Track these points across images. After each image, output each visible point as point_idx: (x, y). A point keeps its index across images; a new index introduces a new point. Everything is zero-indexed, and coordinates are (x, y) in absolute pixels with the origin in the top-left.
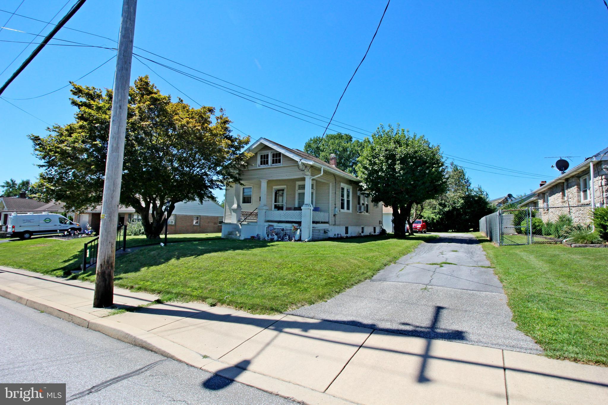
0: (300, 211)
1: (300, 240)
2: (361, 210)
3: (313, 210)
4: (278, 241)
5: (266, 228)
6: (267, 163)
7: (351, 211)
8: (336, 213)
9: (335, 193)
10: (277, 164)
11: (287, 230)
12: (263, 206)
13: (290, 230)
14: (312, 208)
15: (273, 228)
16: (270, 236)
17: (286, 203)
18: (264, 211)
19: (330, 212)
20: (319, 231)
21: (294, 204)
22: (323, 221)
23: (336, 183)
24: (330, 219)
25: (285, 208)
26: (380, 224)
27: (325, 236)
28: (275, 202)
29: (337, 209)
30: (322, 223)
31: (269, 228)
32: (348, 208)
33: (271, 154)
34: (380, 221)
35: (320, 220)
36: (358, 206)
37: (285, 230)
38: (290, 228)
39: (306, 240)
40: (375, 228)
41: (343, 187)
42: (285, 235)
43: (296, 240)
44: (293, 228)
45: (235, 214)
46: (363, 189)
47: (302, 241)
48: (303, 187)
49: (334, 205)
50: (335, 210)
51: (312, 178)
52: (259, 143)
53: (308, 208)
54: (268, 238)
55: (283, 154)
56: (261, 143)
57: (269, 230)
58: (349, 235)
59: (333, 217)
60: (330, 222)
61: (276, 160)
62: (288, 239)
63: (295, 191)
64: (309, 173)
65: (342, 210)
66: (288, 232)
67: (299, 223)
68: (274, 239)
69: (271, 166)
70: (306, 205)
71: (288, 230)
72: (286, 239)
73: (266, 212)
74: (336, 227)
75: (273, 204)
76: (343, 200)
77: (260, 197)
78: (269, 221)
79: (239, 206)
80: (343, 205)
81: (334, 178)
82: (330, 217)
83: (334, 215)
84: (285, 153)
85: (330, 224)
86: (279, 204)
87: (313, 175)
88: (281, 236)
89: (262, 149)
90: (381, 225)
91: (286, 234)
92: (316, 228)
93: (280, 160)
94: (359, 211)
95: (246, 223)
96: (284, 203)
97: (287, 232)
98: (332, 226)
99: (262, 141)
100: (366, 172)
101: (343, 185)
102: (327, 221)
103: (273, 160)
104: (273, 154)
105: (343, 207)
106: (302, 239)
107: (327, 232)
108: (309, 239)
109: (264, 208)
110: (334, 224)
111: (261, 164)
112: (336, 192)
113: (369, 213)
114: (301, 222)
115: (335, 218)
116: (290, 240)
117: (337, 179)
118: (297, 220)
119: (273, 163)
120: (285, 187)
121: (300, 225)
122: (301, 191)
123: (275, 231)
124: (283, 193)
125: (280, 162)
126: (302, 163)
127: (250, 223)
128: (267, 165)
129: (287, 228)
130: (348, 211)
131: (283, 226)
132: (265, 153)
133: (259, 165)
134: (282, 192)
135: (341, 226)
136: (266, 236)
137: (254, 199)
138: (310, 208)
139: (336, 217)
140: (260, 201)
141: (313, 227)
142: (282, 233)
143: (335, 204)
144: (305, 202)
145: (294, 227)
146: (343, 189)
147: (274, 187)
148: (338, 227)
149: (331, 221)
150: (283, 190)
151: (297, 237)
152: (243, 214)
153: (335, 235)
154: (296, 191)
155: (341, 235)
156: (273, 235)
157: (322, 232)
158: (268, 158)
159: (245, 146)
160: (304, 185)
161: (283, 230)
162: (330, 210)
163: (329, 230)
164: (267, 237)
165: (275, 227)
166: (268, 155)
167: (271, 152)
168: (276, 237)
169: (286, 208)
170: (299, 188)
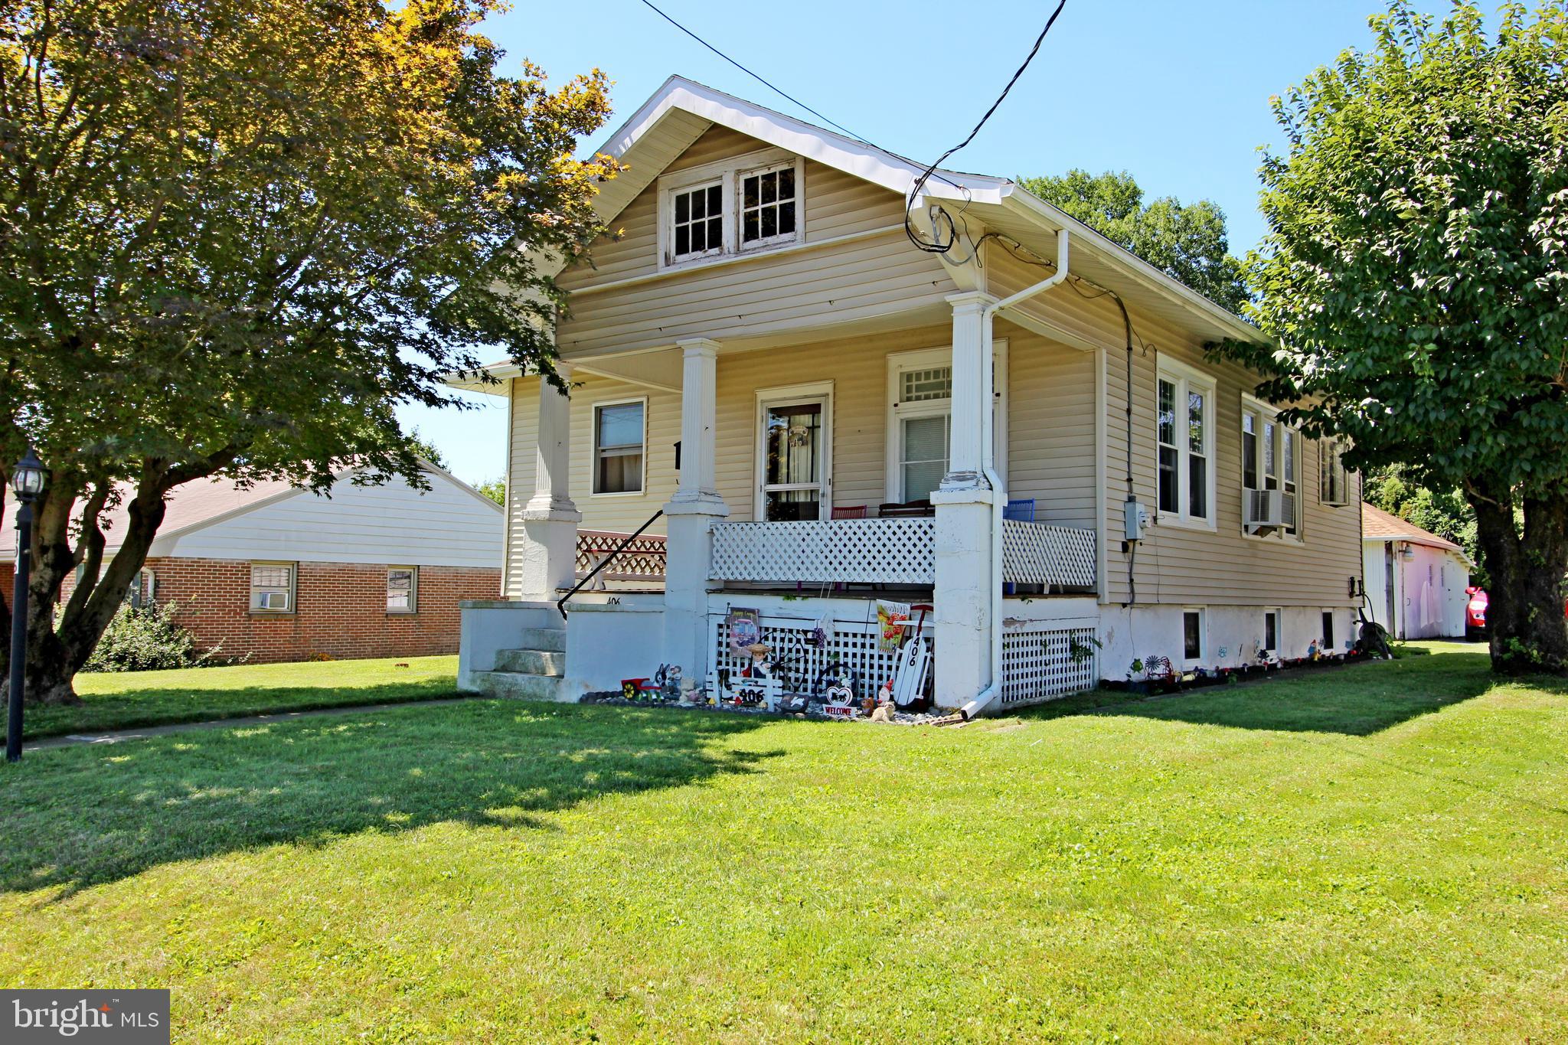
0: (920, 520)
1: (924, 704)
2: (1264, 518)
3: (1008, 514)
4: (785, 713)
5: (714, 631)
6: (716, 241)
7: (1209, 522)
8: (1139, 535)
9: (1129, 411)
10: (770, 240)
11: (842, 639)
12: (695, 495)
13: (859, 640)
14: (1001, 500)
15: (754, 630)
16: (737, 680)
17: (832, 482)
18: (705, 524)
19: (1103, 525)
20: (1044, 644)
21: (883, 487)
22: (1064, 579)
23: (1129, 349)
24: (1105, 567)
25: (825, 510)
26: (1351, 594)
27: (1081, 678)
28: (773, 476)
29: (1139, 507)
30: (1055, 592)
31: (737, 630)
32: (1197, 509)
33: (737, 182)
34: (1352, 581)
35: (1049, 580)
36: (1247, 492)
37: (830, 637)
38: (860, 629)
39: (970, 707)
40: (1327, 620)
41: (1168, 380)
42: (834, 668)
43: (903, 702)
44: (879, 629)
45: (543, 549)
46: (1298, 385)
47: (942, 711)
48: (939, 384)
49: (1125, 486)
50: (1128, 519)
51: (995, 308)
52: (659, 112)
53: (971, 495)
54: (726, 694)
55: (807, 161)
56: (676, 113)
57: (733, 641)
58: (1207, 662)
59: (1120, 556)
60: (1105, 589)
61: (769, 213)
62: (850, 697)
63: (884, 414)
64: (969, 274)
65: (1166, 518)
66: (848, 653)
67: (922, 595)
68: (760, 697)
69: (738, 251)
70: (961, 477)
71: (850, 640)
72: (834, 697)
73: (712, 533)
74: (1136, 613)
75: (763, 487)
76: (1168, 456)
77: (678, 446)
78: (730, 587)
79: (561, 501)
80: (1168, 482)
81: (1121, 320)
82: (1104, 556)
83: (1125, 548)
84: (820, 149)
85: (1107, 599)
86: (796, 487)
87: (997, 290)
88: (809, 676)
89: (684, 155)
90: (1357, 601)
91: (837, 664)
92: (1027, 628)
93: (788, 212)
94: (1255, 526)
95: (602, 600)
96: (823, 485)
97: (841, 649)
98: (1117, 611)
99: (680, 98)
100: (1322, 276)
101: (1169, 366)
102: (1089, 582)
103: (750, 220)
104: (747, 181)
105: (1168, 502)
106: (939, 699)
107: (1088, 653)
108: (987, 697)
109: (702, 508)
110: (1126, 599)
111: (682, 248)
112: (1134, 408)
113: (1301, 538)
114: (933, 586)
115: (1131, 563)
116: (864, 702)
117: (1133, 326)
118: (907, 579)
119: (751, 233)
120: (827, 387)
121: (927, 609)
122: (918, 410)
123: (770, 643)
124: (813, 429)
125: (788, 225)
126: (931, 202)
127: (622, 598)
128: (715, 251)
129: (841, 628)
130: (1196, 523)
131: (820, 612)
132: (697, 179)
133: (667, 257)
134: (806, 419)
135: (1162, 610)
136: (715, 678)
137: (656, 463)
138: (985, 496)
139: (1137, 559)
140: (678, 467)
141: (1008, 622)
142: (815, 660)
143: (1130, 480)
144: (956, 465)
145: (890, 620)
146: (1167, 389)
147: (763, 395)
148: (1149, 615)
149: (1111, 581)
150: (814, 410)
151: (908, 689)
152: (589, 550)
153: (1136, 666)
154: (891, 410)
155: (1168, 664)
156: (758, 674)
157: (1060, 650)
158: (716, 206)
159: (580, 138)
160: (948, 372)
161: (817, 639)
162: (1103, 514)
163: (1101, 635)
164: (716, 686)
165: (766, 623)
166: (716, 193)
167: (739, 172)
168: (771, 690)
169: (834, 509)
170: (909, 389)
